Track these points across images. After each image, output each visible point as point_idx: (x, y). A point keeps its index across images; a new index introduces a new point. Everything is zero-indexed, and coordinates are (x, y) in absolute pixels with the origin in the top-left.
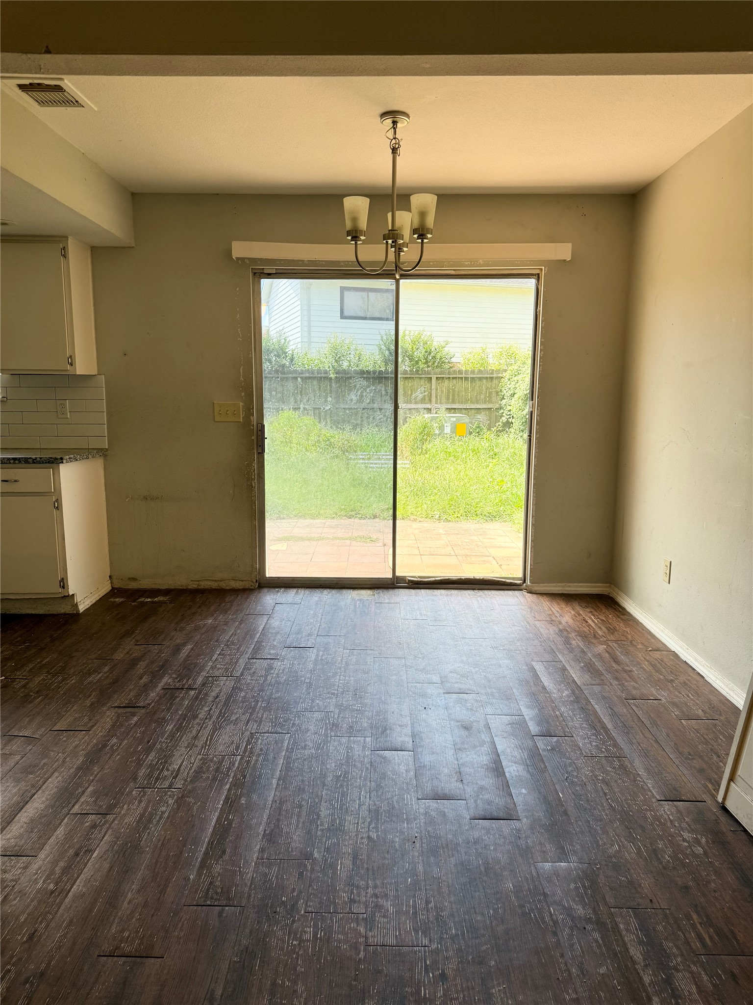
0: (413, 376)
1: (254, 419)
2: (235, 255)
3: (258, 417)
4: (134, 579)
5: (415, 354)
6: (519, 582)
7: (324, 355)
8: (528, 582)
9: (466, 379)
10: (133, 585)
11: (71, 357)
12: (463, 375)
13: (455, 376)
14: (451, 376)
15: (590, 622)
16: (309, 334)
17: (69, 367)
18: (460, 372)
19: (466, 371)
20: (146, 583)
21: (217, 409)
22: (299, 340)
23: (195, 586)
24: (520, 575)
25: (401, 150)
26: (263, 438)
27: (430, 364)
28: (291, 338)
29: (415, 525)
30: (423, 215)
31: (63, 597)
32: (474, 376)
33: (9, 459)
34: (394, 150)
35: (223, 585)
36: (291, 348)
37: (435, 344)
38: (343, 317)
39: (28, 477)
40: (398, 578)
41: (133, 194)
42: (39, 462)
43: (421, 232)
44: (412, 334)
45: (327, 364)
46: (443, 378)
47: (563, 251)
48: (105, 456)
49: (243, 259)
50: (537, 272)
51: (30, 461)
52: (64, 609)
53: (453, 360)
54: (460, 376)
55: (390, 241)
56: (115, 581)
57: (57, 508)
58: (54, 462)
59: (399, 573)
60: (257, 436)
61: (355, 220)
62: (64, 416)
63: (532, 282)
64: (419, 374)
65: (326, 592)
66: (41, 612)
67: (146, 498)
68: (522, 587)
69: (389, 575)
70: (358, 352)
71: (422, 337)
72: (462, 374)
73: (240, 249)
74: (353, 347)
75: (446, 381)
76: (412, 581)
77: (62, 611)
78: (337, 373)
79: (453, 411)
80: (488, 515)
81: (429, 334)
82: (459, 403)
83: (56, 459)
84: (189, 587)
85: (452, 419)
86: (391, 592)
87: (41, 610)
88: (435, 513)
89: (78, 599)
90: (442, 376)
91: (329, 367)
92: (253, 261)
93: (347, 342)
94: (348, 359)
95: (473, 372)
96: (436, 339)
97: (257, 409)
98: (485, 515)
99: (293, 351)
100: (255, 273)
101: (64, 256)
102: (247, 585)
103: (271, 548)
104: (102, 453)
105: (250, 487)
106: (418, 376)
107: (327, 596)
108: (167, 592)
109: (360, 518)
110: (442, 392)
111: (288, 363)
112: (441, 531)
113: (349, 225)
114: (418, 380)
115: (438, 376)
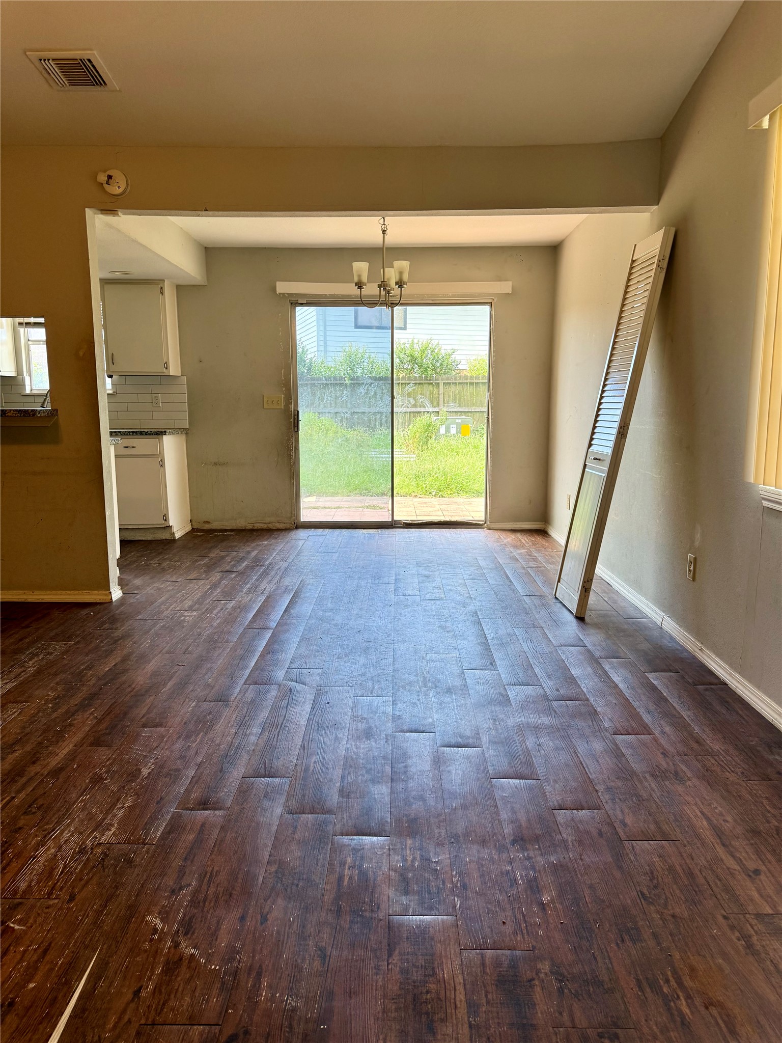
0: (422, 382)
1: (292, 407)
2: (279, 291)
3: (294, 405)
4: (208, 522)
5: (424, 361)
6: (481, 523)
7: (339, 363)
8: (488, 523)
9: (472, 384)
10: (207, 527)
11: (166, 363)
12: (469, 381)
13: (461, 381)
14: (457, 382)
15: (523, 541)
16: (325, 343)
17: (165, 370)
18: (466, 378)
19: (471, 377)
20: (215, 525)
21: (265, 400)
22: (315, 349)
23: (251, 527)
24: (483, 518)
25: (388, 232)
26: (298, 421)
27: (438, 371)
28: (308, 347)
29: (416, 500)
30: (401, 273)
31: (164, 528)
32: (479, 381)
33: (129, 432)
34: (384, 232)
35: (271, 526)
36: (309, 356)
37: (443, 352)
38: (357, 326)
39: (142, 445)
40: (395, 521)
41: (205, 248)
42: (150, 434)
43: (400, 284)
44: (420, 343)
45: (343, 372)
46: (450, 383)
47: (506, 287)
48: (187, 434)
49: (283, 294)
50: (490, 301)
51: (144, 433)
52: (164, 536)
53: (460, 367)
54: (465, 381)
55: (382, 289)
56: (194, 524)
57: (162, 466)
58: (160, 433)
59: (396, 518)
60: (294, 419)
61: (359, 276)
62: (157, 405)
63: (487, 308)
64: (427, 380)
65: (344, 530)
66: (149, 538)
67: (215, 464)
68: (484, 526)
69: (390, 520)
70: (371, 360)
71: (430, 345)
72: (467, 379)
73: (282, 287)
74: (366, 356)
75: (453, 386)
76: (406, 523)
77: (164, 538)
78: (352, 380)
79: (459, 414)
80: (475, 492)
81: (436, 342)
82: (465, 406)
83: (162, 432)
84: (247, 528)
85: (457, 421)
86: (391, 530)
87: (149, 537)
88: (433, 490)
89: (174, 529)
90: (449, 381)
91: (344, 374)
92: (291, 295)
93: (361, 350)
94: (362, 366)
95: (477, 378)
96: (444, 347)
97: (294, 400)
98: (473, 493)
99: (311, 359)
100: (292, 303)
101: (162, 293)
102: (288, 526)
103: (304, 500)
104: (186, 432)
105: (290, 456)
106: (427, 382)
107: (344, 532)
108: (232, 530)
109: (372, 496)
110: (449, 396)
111: (306, 371)
112: (436, 503)
113: (356, 280)
114: (427, 385)
115: (444, 382)
